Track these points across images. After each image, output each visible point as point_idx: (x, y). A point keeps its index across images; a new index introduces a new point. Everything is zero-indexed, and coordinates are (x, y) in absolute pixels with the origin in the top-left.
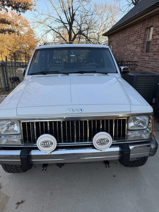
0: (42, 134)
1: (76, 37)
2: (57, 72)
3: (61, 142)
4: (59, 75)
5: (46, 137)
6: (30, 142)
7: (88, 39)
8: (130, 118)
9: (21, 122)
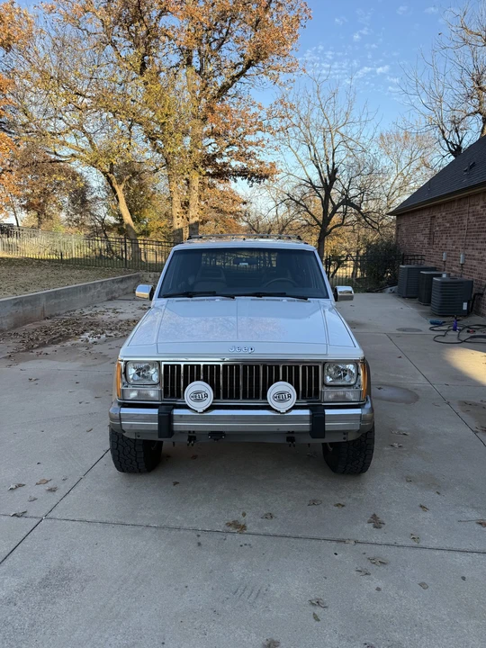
0: (192, 381)
1: (338, 211)
2: (214, 294)
3: (219, 398)
4: (218, 299)
5: (198, 386)
6: (172, 396)
7: (362, 214)
8: (327, 365)
9: (163, 363)
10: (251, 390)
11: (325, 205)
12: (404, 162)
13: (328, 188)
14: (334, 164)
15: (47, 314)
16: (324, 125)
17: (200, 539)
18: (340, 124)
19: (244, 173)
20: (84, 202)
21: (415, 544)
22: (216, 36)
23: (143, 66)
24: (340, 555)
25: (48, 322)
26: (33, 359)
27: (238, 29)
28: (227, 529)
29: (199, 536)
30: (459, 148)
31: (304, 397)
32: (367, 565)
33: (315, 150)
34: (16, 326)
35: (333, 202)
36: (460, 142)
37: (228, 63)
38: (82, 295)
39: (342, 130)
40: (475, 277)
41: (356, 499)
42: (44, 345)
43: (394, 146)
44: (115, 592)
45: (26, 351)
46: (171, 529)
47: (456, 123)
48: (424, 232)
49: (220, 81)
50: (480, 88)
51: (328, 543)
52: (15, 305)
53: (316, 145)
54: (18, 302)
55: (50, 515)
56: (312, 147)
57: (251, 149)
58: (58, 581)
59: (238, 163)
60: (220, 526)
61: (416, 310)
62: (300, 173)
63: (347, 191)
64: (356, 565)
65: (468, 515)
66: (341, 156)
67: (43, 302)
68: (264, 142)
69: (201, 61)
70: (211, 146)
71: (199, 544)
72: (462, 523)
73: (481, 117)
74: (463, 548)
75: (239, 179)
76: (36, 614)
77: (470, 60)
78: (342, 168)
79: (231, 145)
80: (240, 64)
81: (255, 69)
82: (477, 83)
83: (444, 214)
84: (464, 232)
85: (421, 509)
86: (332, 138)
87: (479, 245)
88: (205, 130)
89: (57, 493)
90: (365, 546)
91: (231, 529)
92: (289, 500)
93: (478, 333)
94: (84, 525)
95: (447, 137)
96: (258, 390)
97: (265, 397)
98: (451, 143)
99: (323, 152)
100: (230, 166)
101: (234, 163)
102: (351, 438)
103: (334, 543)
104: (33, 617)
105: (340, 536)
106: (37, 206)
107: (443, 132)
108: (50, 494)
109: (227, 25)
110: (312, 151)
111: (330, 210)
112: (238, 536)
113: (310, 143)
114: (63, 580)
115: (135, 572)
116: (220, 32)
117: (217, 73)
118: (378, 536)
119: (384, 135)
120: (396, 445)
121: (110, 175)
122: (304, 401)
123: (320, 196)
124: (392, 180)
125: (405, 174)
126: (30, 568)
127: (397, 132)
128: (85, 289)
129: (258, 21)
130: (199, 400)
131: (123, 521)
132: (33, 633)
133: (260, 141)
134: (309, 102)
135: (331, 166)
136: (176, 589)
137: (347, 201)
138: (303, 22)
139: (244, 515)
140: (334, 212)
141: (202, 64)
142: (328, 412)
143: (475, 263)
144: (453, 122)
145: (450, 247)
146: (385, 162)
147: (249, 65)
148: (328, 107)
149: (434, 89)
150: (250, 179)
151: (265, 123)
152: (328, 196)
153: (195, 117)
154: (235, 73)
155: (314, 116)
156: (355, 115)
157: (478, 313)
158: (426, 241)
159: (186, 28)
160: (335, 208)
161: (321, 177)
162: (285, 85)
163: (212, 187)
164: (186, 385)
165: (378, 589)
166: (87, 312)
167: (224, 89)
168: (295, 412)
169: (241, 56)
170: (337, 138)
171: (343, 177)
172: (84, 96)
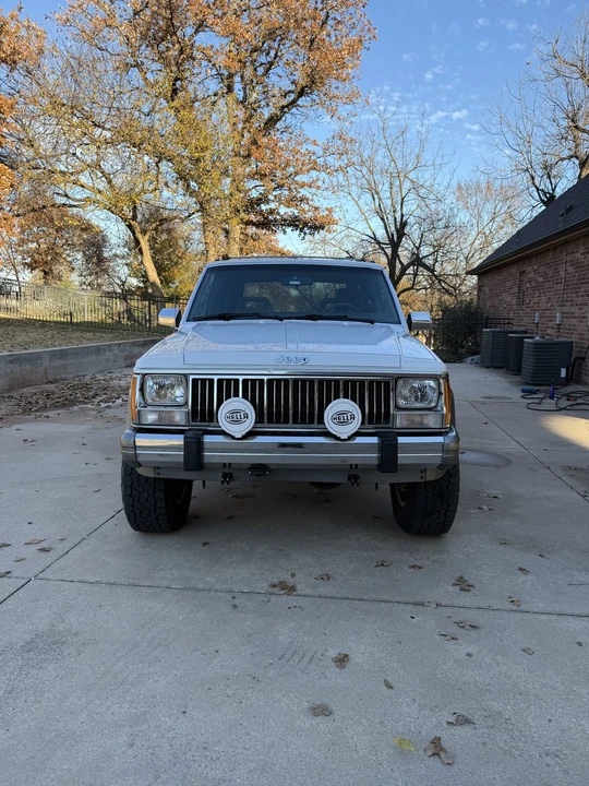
0: (228, 397)
1: (407, 272)
2: (257, 317)
3: (262, 423)
4: (262, 321)
6: (203, 420)
7: (436, 276)
8: (400, 382)
9: (191, 377)
10: (303, 412)
11: (392, 264)
12: (486, 218)
13: (395, 245)
14: (402, 216)
15: (50, 377)
16: (391, 170)
17: (236, 601)
18: (410, 167)
19: (295, 223)
20: (101, 260)
21: (514, 608)
22: (263, 59)
23: (175, 91)
24: (417, 619)
25: (51, 387)
26: (30, 421)
27: (288, 51)
28: (272, 590)
29: (234, 598)
30: (552, 196)
31: (370, 422)
32: (454, 630)
33: (380, 199)
34: (11, 389)
35: (400, 262)
36: (554, 190)
37: (276, 91)
38: (94, 358)
39: (412, 175)
40: (574, 338)
41: (436, 561)
42: (45, 408)
43: (474, 199)
44: (122, 657)
45: (22, 414)
46: (198, 590)
47: (548, 169)
48: (512, 291)
49: (266, 113)
50: (576, 127)
51: (402, 606)
52: (11, 362)
53: (381, 194)
54: (14, 360)
55: (41, 576)
56: (376, 196)
57: (303, 192)
58: (47, 644)
59: (288, 210)
60: (263, 586)
61: (503, 380)
62: (361, 227)
63: (418, 248)
64: (439, 629)
65: (581, 578)
66: (411, 206)
67: (46, 361)
68: (319, 183)
69: (245, 89)
70: (255, 189)
71: (235, 606)
72: (573, 587)
73: (577, 162)
74: (577, 612)
75: (289, 230)
76: (14, 680)
77: (564, 94)
78: (411, 220)
79: (280, 187)
80: (290, 92)
81: (309, 99)
82: (573, 121)
83: (536, 267)
84: (561, 286)
85: (520, 572)
86: (400, 186)
87: (580, 300)
88: (248, 170)
89: (51, 554)
90: (451, 610)
91: (276, 590)
92: (351, 561)
93: (579, 401)
94: (85, 587)
95: (537, 183)
96: (311, 413)
97: (321, 420)
98: (543, 190)
99: (389, 202)
100: (278, 214)
101: (283, 210)
102: (430, 477)
103: (410, 606)
104: (11, 683)
105: (418, 599)
106: (44, 264)
107: (533, 178)
108: (43, 554)
109: (276, 46)
110: (377, 200)
111: (397, 272)
112: (284, 598)
113: (374, 193)
114: (54, 643)
115: (149, 636)
116: (268, 54)
117: (263, 103)
118: (466, 599)
119: (463, 185)
120: (485, 508)
121: (133, 223)
122: (371, 426)
123: (386, 254)
124: (471, 239)
125: (487, 232)
126: (11, 630)
127: (478, 182)
128: (98, 350)
129: (312, 41)
130: (237, 422)
131: (136, 582)
132: (10, 701)
133: (313, 182)
134: (373, 142)
135: (398, 219)
136: (203, 654)
137: (417, 261)
138: (366, 44)
139: (293, 575)
140: (403, 272)
141: (245, 92)
142: (401, 440)
143: (574, 321)
144: (546, 168)
145: (544, 305)
146: (463, 217)
147: (301, 93)
148: (395, 149)
149: (521, 128)
150: (301, 230)
151: (320, 161)
152: (395, 255)
153: (237, 154)
154: (285, 102)
155: (379, 158)
156: (427, 157)
157: (579, 382)
158: (514, 302)
159: (227, 49)
160: (404, 269)
161: (387, 232)
162: (344, 120)
163: (255, 238)
164: (220, 403)
165: (469, 655)
166: (99, 377)
167: (272, 121)
168: (359, 440)
169: (292, 83)
170: (407, 185)
171: (413, 231)
172: (103, 128)
